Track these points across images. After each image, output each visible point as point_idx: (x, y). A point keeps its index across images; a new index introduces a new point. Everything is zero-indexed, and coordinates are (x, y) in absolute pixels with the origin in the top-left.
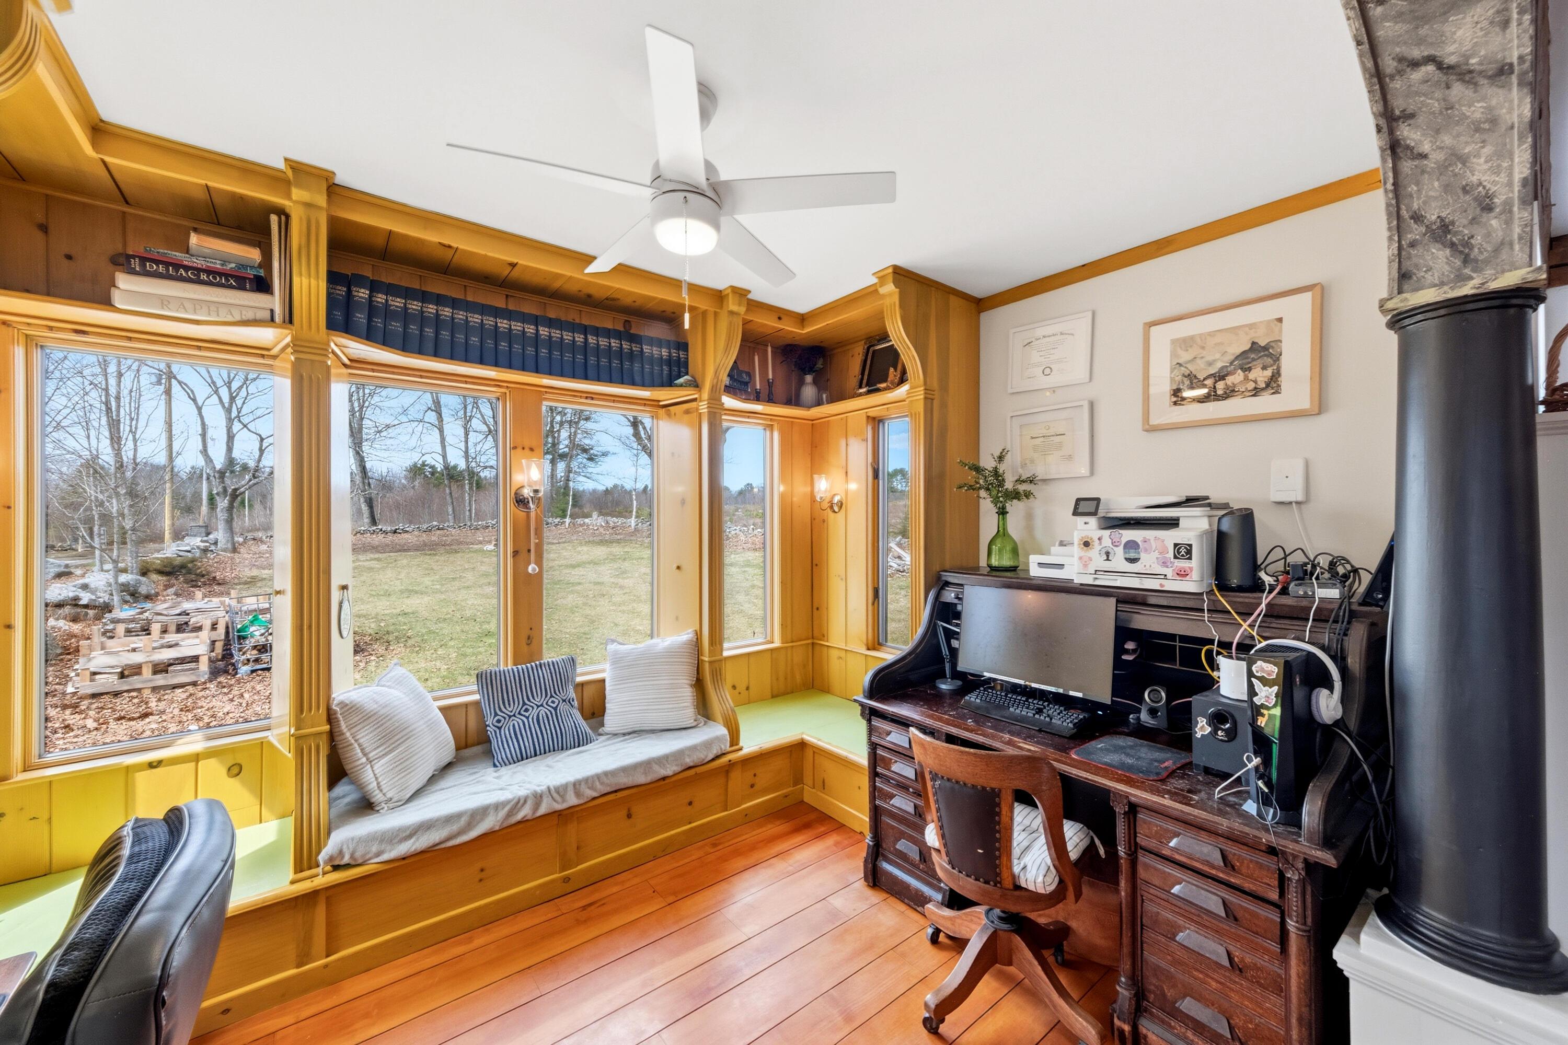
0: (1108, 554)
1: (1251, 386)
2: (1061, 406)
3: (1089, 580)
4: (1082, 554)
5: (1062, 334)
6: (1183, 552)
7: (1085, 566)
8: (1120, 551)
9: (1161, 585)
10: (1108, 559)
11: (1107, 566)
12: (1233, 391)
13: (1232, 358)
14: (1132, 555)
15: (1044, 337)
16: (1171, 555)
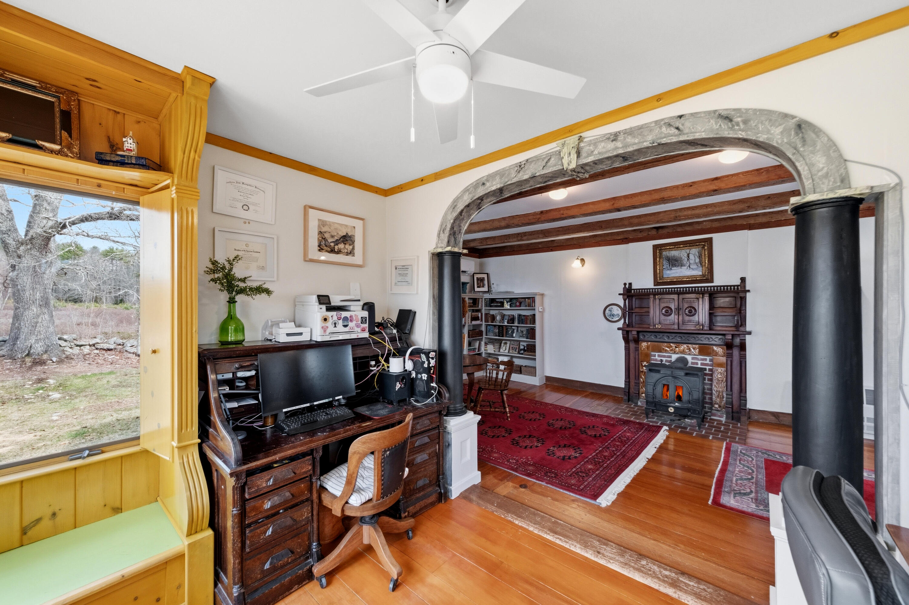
0: (335, 324)
1: (346, 251)
2: (256, 234)
3: (327, 338)
4: (324, 325)
5: (256, 187)
6: (364, 320)
7: (325, 331)
8: (341, 322)
9: (358, 336)
10: (335, 327)
11: (335, 330)
12: (340, 251)
13: (340, 237)
14: (345, 324)
15: (243, 183)
16: (360, 322)
